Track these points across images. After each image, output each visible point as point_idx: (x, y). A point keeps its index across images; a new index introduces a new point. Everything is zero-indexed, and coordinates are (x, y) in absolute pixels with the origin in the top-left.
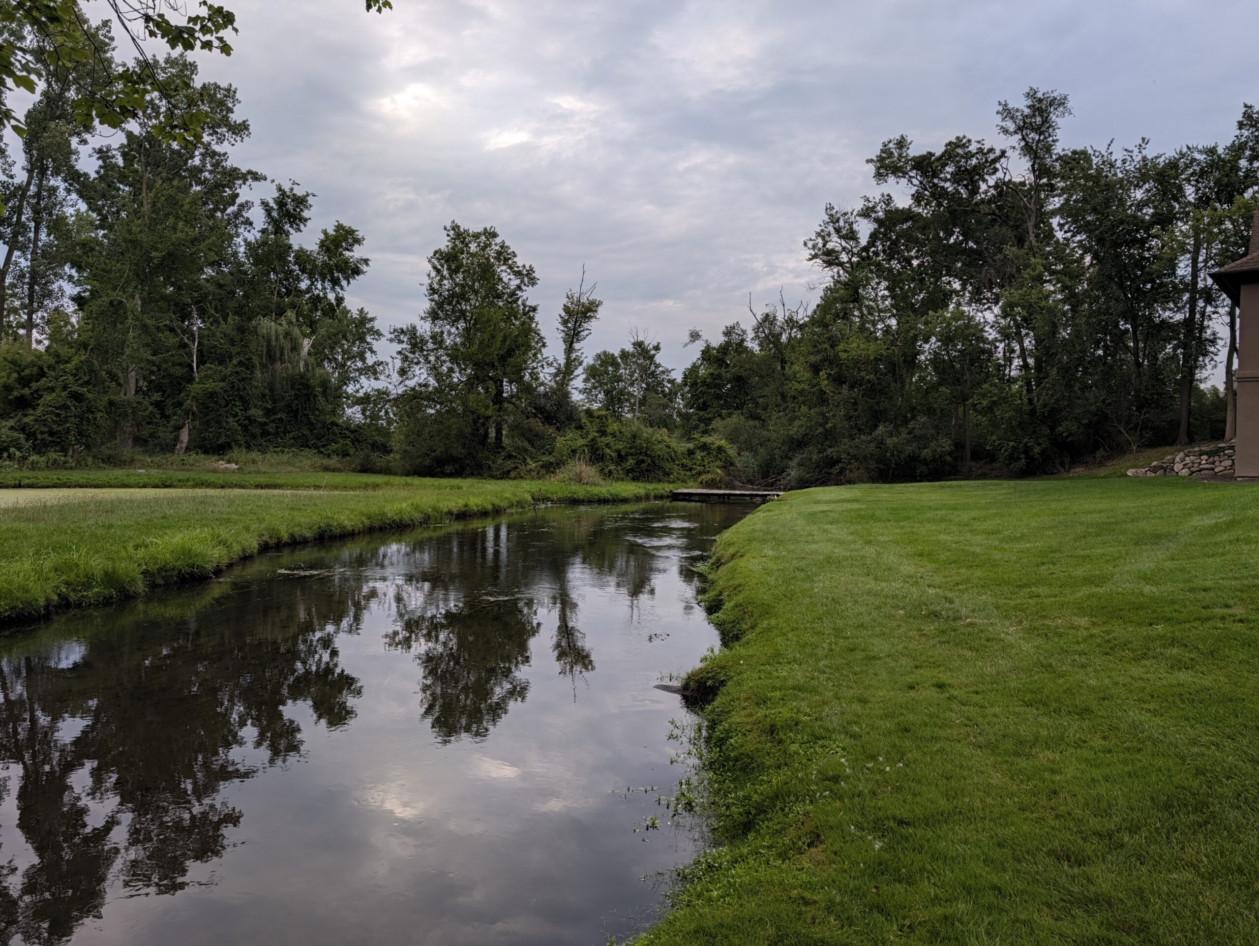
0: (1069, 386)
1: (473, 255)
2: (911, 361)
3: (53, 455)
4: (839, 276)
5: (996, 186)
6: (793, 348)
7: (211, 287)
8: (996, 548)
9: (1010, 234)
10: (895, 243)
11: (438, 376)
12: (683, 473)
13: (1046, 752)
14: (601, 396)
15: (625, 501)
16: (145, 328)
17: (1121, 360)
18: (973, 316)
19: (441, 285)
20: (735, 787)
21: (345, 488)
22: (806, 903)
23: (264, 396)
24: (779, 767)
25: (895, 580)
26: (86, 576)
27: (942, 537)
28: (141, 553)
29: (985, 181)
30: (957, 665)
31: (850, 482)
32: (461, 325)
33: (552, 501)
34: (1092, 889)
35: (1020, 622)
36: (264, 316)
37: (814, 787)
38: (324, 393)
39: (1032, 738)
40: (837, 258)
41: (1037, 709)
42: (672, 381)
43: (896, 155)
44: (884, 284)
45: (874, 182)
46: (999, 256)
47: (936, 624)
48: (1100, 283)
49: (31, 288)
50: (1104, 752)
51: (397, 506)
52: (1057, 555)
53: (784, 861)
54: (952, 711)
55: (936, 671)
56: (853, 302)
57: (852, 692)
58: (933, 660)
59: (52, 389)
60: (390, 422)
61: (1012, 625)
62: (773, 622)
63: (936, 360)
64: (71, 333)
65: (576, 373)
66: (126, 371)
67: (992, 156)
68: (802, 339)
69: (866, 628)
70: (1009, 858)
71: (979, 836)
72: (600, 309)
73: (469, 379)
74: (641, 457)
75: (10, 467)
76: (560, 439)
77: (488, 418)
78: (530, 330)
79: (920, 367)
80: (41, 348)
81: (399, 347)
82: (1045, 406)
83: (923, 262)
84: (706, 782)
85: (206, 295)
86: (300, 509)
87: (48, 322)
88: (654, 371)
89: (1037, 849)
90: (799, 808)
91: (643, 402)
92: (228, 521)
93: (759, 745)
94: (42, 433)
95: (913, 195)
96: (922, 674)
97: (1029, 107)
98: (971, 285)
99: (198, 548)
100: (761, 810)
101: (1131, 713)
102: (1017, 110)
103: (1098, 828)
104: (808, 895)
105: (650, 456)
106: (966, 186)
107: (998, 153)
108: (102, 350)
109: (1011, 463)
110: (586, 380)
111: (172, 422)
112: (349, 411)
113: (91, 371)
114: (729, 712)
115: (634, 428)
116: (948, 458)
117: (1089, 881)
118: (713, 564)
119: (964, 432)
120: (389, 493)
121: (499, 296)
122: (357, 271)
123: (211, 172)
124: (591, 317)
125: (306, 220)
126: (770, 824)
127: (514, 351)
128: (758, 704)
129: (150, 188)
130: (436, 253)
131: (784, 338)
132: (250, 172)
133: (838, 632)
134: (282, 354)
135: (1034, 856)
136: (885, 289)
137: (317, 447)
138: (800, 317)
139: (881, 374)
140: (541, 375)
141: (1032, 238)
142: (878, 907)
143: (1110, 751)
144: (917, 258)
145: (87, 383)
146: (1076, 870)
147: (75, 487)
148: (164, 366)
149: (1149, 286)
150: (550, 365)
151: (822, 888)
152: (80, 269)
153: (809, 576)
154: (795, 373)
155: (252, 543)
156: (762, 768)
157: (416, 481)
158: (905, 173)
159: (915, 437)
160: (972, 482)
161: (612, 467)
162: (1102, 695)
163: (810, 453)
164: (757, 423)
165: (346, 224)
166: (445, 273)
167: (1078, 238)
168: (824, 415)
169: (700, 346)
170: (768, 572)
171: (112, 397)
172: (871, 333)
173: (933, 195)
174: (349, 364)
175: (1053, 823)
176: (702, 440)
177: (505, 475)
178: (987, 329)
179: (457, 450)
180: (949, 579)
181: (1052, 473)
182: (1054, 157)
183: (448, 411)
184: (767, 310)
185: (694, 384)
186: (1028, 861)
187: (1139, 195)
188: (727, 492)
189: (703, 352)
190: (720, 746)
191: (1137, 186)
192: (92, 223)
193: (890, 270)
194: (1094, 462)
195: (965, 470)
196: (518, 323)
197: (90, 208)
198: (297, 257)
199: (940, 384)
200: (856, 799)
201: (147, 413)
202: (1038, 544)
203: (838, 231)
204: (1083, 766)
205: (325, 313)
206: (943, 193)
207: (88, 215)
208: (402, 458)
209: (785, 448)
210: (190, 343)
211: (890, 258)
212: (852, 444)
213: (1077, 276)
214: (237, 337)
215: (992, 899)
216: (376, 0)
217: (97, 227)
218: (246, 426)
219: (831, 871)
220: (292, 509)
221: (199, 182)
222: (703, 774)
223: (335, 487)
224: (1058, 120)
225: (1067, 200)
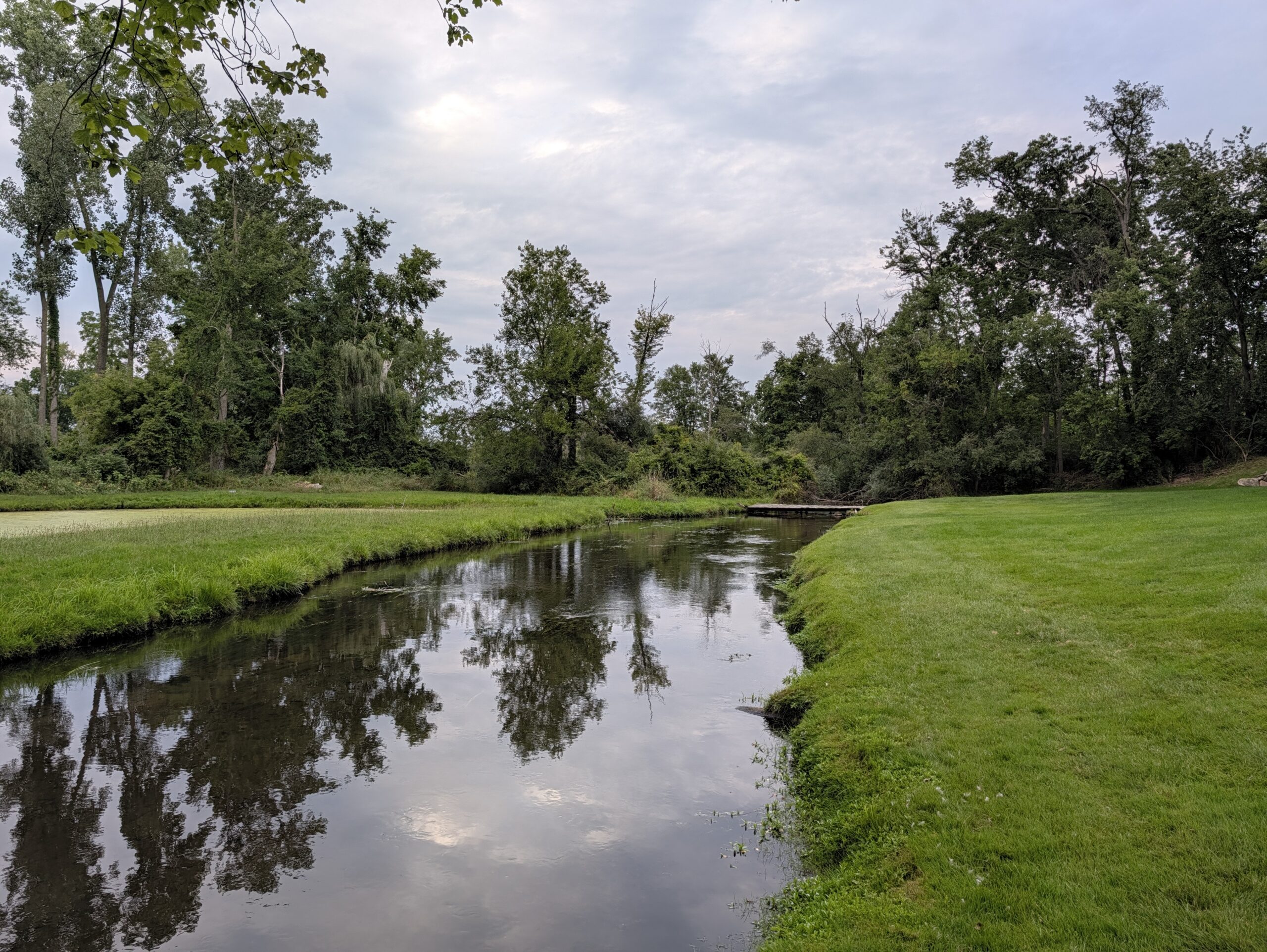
0: (1170, 391)
1: (545, 274)
2: (996, 369)
3: (153, 477)
4: (918, 283)
5: (1086, 184)
6: (871, 357)
7: (296, 314)
8: (1095, 564)
9: (1102, 233)
10: (977, 247)
11: (513, 395)
12: (758, 487)
13: (1161, 784)
14: (673, 411)
15: (699, 516)
16: (236, 355)
17: (1228, 362)
18: (1062, 321)
19: (515, 305)
20: (825, 814)
21: (424, 506)
22: (906, 939)
23: (346, 417)
24: (870, 795)
25: (986, 599)
26: (186, 594)
27: (1036, 553)
28: (235, 571)
29: (1072, 178)
30: (1057, 689)
31: (934, 495)
32: (535, 343)
33: (626, 517)
34: (1219, 934)
35: (1126, 644)
36: (346, 340)
37: (908, 816)
38: (404, 413)
39: (1144, 769)
40: (916, 265)
41: (1148, 738)
42: (744, 394)
43: (976, 157)
44: (966, 290)
45: (953, 185)
46: (1090, 257)
47: (1033, 645)
48: (1203, 281)
49: (132, 318)
50: (1225, 785)
51: (475, 523)
52: (1164, 572)
53: (879, 892)
54: (1054, 737)
55: (1035, 695)
56: (933, 309)
57: (945, 716)
58: (1031, 684)
59: (152, 415)
60: (466, 441)
61: (1116, 647)
62: (858, 642)
63: (1023, 368)
64: (168, 361)
65: (647, 389)
66: (218, 396)
67: (1080, 154)
68: (879, 348)
69: (956, 650)
70: (1124, 897)
71: (1090, 874)
72: (671, 324)
73: (543, 397)
74: (715, 472)
75: (114, 489)
76: (633, 455)
77: (562, 435)
78: (602, 346)
79: (1006, 374)
80: (141, 376)
81: (475, 367)
82: (1144, 412)
83: (1007, 266)
84: (793, 808)
85: (292, 321)
86: (381, 528)
87: (148, 351)
88: (727, 385)
89: (1155, 888)
90: (893, 838)
91: (716, 415)
92: (315, 540)
93: (848, 771)
94: (142, 456)
95: (995, 198)
96: (1019, 699)
97: (1119, 101)
98: (1060, 287)
99: (287, 566)
100: (852, 839)
101: (1255, 744)
102: (1107, 105)
103: (1223, 867)
104: (906, 930)
105: (724, 471)
106: (1052, 186)
107: (1087, 150)
108: (197, 377)
109: (1107, 474)
110: (657, 395)
111: (261, 444)
112: (427, 431)
113: (187, 396)
114: (815, 735)
115: (707, 443)
116: (1039, 469)
117: (1214, 925)
118: (793, 582)
119: (1056, 441)
120: (466, 510)
121: (572, 315)
122: (433, 294)
123: (296, 204)
124: (663, 332)
125: (385, 246)
126: (863, 854)
127: (586, 368)
128: (845, 728)
129: (240, 221)
130: (510, 273)
131: (861, 347)
132: (332, 202)
133: (927, 653)
134: (363, 376)
135: (1152, 896)
136: (967, 295)
137: (397, 466)
138: (878, 325)
139: (965, 383)
140: (613, 391)
141: (1126, 236)
142: (982, 945)
143: (1232, 785)
144: (1001, 261)
145: (184, 408)
146: (1200, 913)
147: (172, 507)
148: (253, 390)
149: (1257, 283)
150: (622, 381)
151: (922, 923)
152: (176, 299)
153: (894, 595)
154: (873, 384)
155: (339, 563)
156: (852, 794)
157: (493, 498)
158: (986, 175)
159: (1002, 447)
160: (1065, 494)
161: (685, 482)
162: (1220, 724)
163: (892, 465)
164: (835, 435)
165: (423, 248)
166: (519, 293)
167: (1177, 235)
168: (905, 426)
169: (773, 357)
170: (851, 591)
171: (206, 421)
172: (953, 341)
173: (1016, 195)
174: (427, 384)
175: (1171, 861)
176: (779, 453)
177: (579, 491)
178: (1078, 333)
179: (532, 467)
180: (1045, 598)
181: (1154, 484)
182: (1148, 151)
183: (523, 429)
184: (843, 320)
185: (768, 397)
186: (1144, 902)
187: (1243, 187)
188: (805, 506)
189: (777, 363)
190: (807, 771)
191: (1240, 179)
192: (186, 255)
193: (972, 275)
194: (1200, 471)
195: (1057, 481)
196: (589, 340)
197: (185, 242)
198: (377, 282)
199: (1028, 392)
200: (954, 830)
201: (237, 436)
202: (1142, 560)
203: (915, 237)
204: (1203, 800)
205: (405, 335)
206: (1028, 193)
207: (182, 248)
208: (479, 476)
209: (865, 460)
210: (277, 368)
211: (972, 262)
212: (935, 455)
213: (1175, 276)
214: (321, 361)
215: (1107, 941)
216: (457, 34)
217: (191, 259)
218: (329, 446)
219: (930, 906)
220: (375, 527)
221: (285, 214)
222: (789, 798)
223: (415, 506)
224: (1152, 113)
225: (1164, 197)
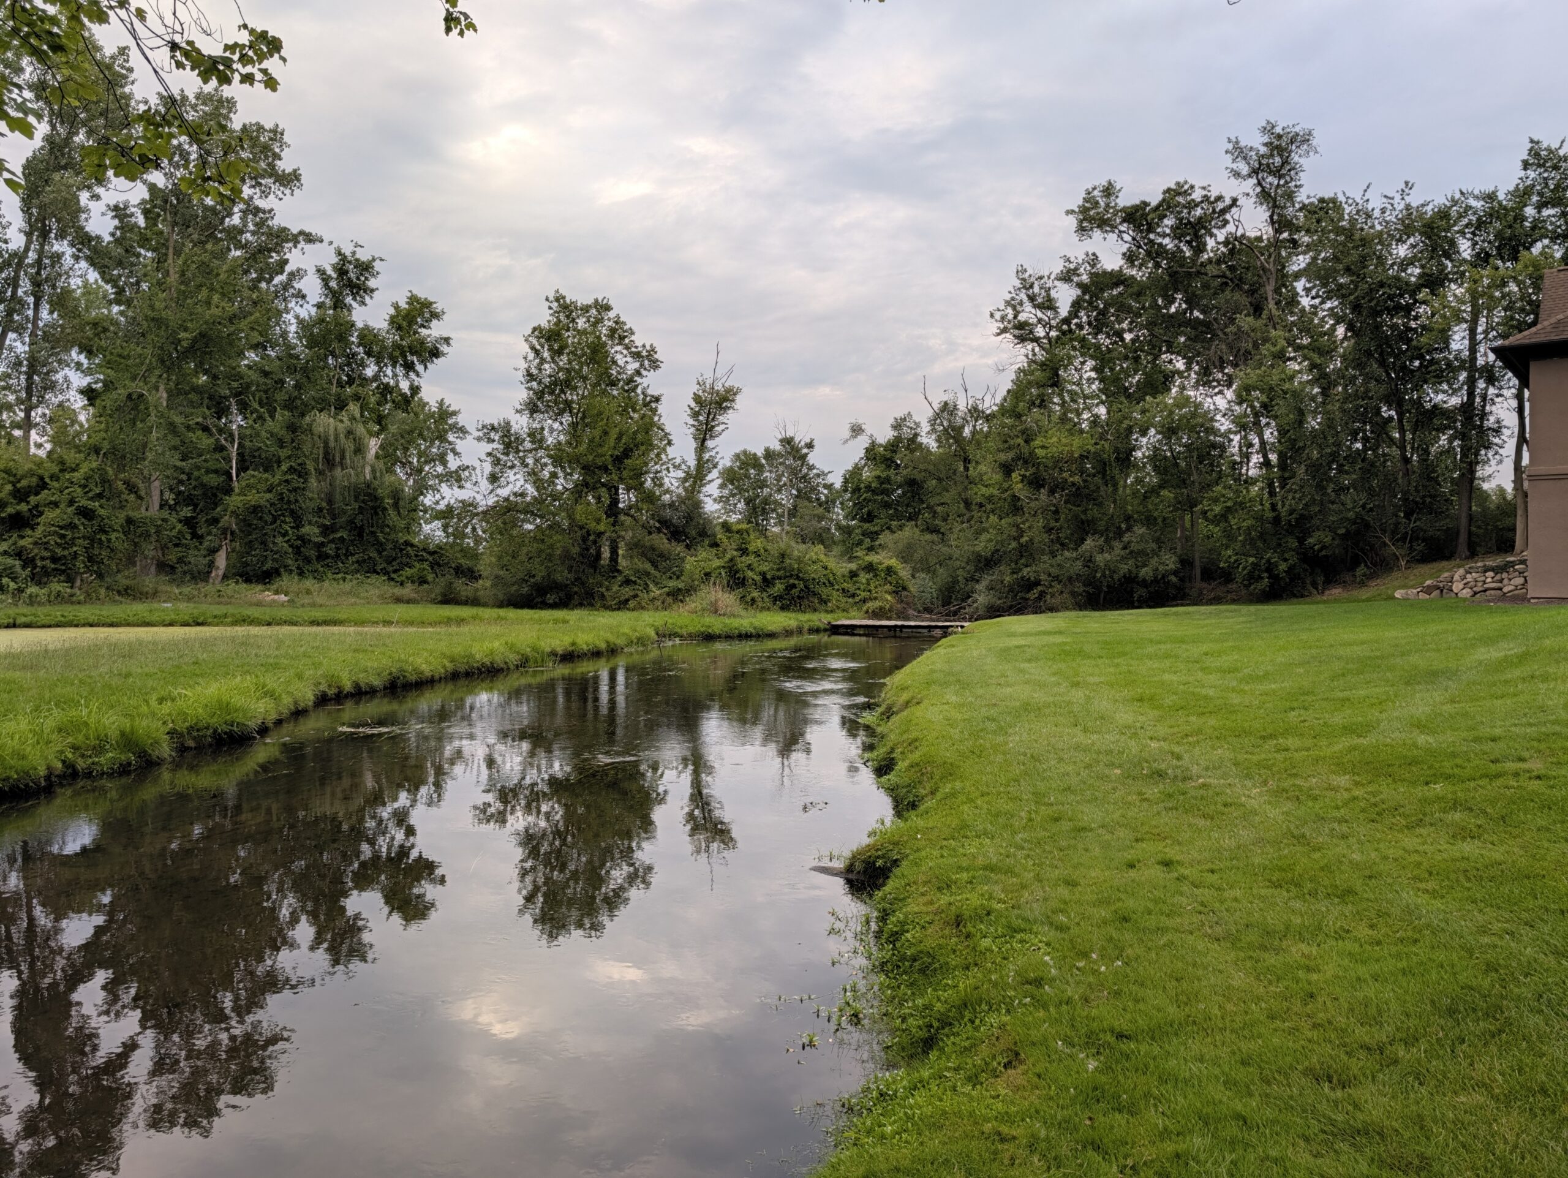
0: (1320, 487)
1: (581, 333)
2: (1125, 459)
3: (57, 586)
4: (1034, 355)
5: (1226, 243)
6: (978, 443)
7: (254, 376)
8: (1233, 690)
9: (1245, 300)
10: (1103, 313)
11: (538, 483)
12: (844, 600)
13: (1300, 944)
14: (741, 506)
15: (772, 635)
16: (172, 428)
17: (1384, 455)
18: (1200, 403)
19: (540, 370)
20: (913, 993)
21: (422, 623)
22: (1003, 1140)
23: (320, 510)
24: (968, 968)
25: (1108, 732)
26: (98, 738)
27: (1167, 677)
28: (167, 707)
29: (1212, 235)
30: (1187, 836)
31: (1052, 609)
32: (567, 419)
33: (681, 637)
34: (1360, 1116)
35: (1265, 783)
36: (321, 411)
37: (1011, 993)
38: (396, 505)
39: (1282, 927)
40: (1031, 332)
41: (1288, 891)
42: (829, 487)
43: (1102, 204)
44: (1090, 363)
45: (1075, 237)
46: (1232, 329)
47: (1161, 786)
48: (1358, 360)
49: (29, 378)
50: (1371, 944)
51: (487, 645)
52: (1309, 698)
53: (974, 1086)
54: (1182, 894)
55: (1161, 845)
56: (1052, 386)
57: (1057, 872)
58: (1157, 831)
59: (56, 504)
60: (478, 541)
61: (1254, 786)
62: (958, 785)
63: (1156, 458)
64: (78, 434)
65: (709, 478)
66: (147, 480)
67: (1220, 206)
68: (989, 432)
69: (1073, 792)
70: (1256, 1078)
71: (1218, 1052)
72: (738, 397)
73: (576, 486)
74: (792, 581)
75: (2, 601)
76: (690, 559)
77: (600, 534)
78: (653, 424)
79: (1135, 466)
80: (42, 453)
81: (489, 447)
82: (1291, 512)
83: (1138, 336)
84: (876, 988)
85: (249, 385)
86: (365, 651)
87: (51, 421)
88: (806, 475)
89: (1291, 1067)
90: (993, 1019)
91: (793, 512)
92: (276, 666)
93: (941, 941)
94: (43, 559)
95: (1124, 254)
96: (1144, 849)
97: (1265, 145)
98: (1198, 363)
99: (238, 701)
100: (945, 1023)
101: (1404, 895)
102: (1251, 149)
103: (1366, 1039)
104: (1004, 1129)
105: (802, 579)
106: (1189, 243)
107: (1228, 202)
108: (118, 455)
109: (1250, 584)
110: (722, 486)
111: (206, 544)
112: (427, 528)
113: (104, 481)
114: (904, 899)
115: (782, 545)
116: (1173, 579)
117: (1356, 1106)
118: (883, 714)
119: (1193, 546)
120: (477, 629)
121: (613, 384)
122: (435, 353)
123: (253, 233)
124: (728, 408)
125: (372, 291)
126: (957, 1040)
127: (632, 450)
128: (940, 889)
129: (178, 253)
130: (534, 329)
131: (967, 431)
132: (301, 233)
133: (1039, 797)
134: (343, 457)
135: (1286, 1076)
136: (1092, 370)
137: (386, 573)
138: (987, 405)
139: (1089, 476)
140: (666, 480)
141: (1272, 305)
142: (1092, 1143)
143: (1379, 943)
144: (1130, 331)
145: (100, 496)
146: (1339, 1094)
147: (84, 625)
148: (196, 473)
149: (1417, 363)
150: (677, 467)
151: (1023, 1120)
152: (90, 353)
153: (1002, 728)
154: (981, 475)
155: (307, 695)
156: (945, 969)
157: (511, 613)
158: (1114, 227)
159: (1131, 552)
160: (1203, 609)
161: (756, 594)
162: (1367, 872)
163: (1002, 573)
164: (935, 537)
165: (422, 295)
166: (546, 355)
167: (1328, 305)
168: (1018, 526)
169: (863, 442)
170: (951, 723)
171: (131, 514)
172: (1075, 424)
173: (1148, 253)
174: (427, 468)
175: (1309, 1034)
176: (869, 558)
177: (622, 605)
178: (1218, 417)
179: (563, 575)
180: (1176, 730)
181: (1302, 596)
182: (1297, 206)
183: (550, 527)
184: (945, 398)
185: (856, 490)
186: (1279, 1083)
187: (1402, 251)
188: (899, 623)
189: (867, 450)
190: (893, 943)
191: (1400, 241)
192: (105, 297)
193: (1097, 347)
194: (1354, 582)
195: (1194, 593)
196: (636, 416)
197: (103, 279)
198: (361, 337)
199: (1161, 486)
200: (1065, 1007)
201: (174, 532)
202: (1286, 684)
203: (1032, 299)
204: (1346, 962)
205: (397, 406)
206: (1161, 251)
207: (99, 287)
208: (494, 586)
209: (971, 568)
210: (228, 445)
211: (1097, 331)
212: (1053, 562)
213: (1327, 352)
214: (288, 438)
215: (1235, 1131)
216: (457, 21)
217: (110, 302)
218: (298, 548)
219: (1034, 1099)
220: (356, 651)
221: (239, 246)
222: (873, 977)
223: (411, 623)
224: (1302, 161)
225: (1314, 259)
